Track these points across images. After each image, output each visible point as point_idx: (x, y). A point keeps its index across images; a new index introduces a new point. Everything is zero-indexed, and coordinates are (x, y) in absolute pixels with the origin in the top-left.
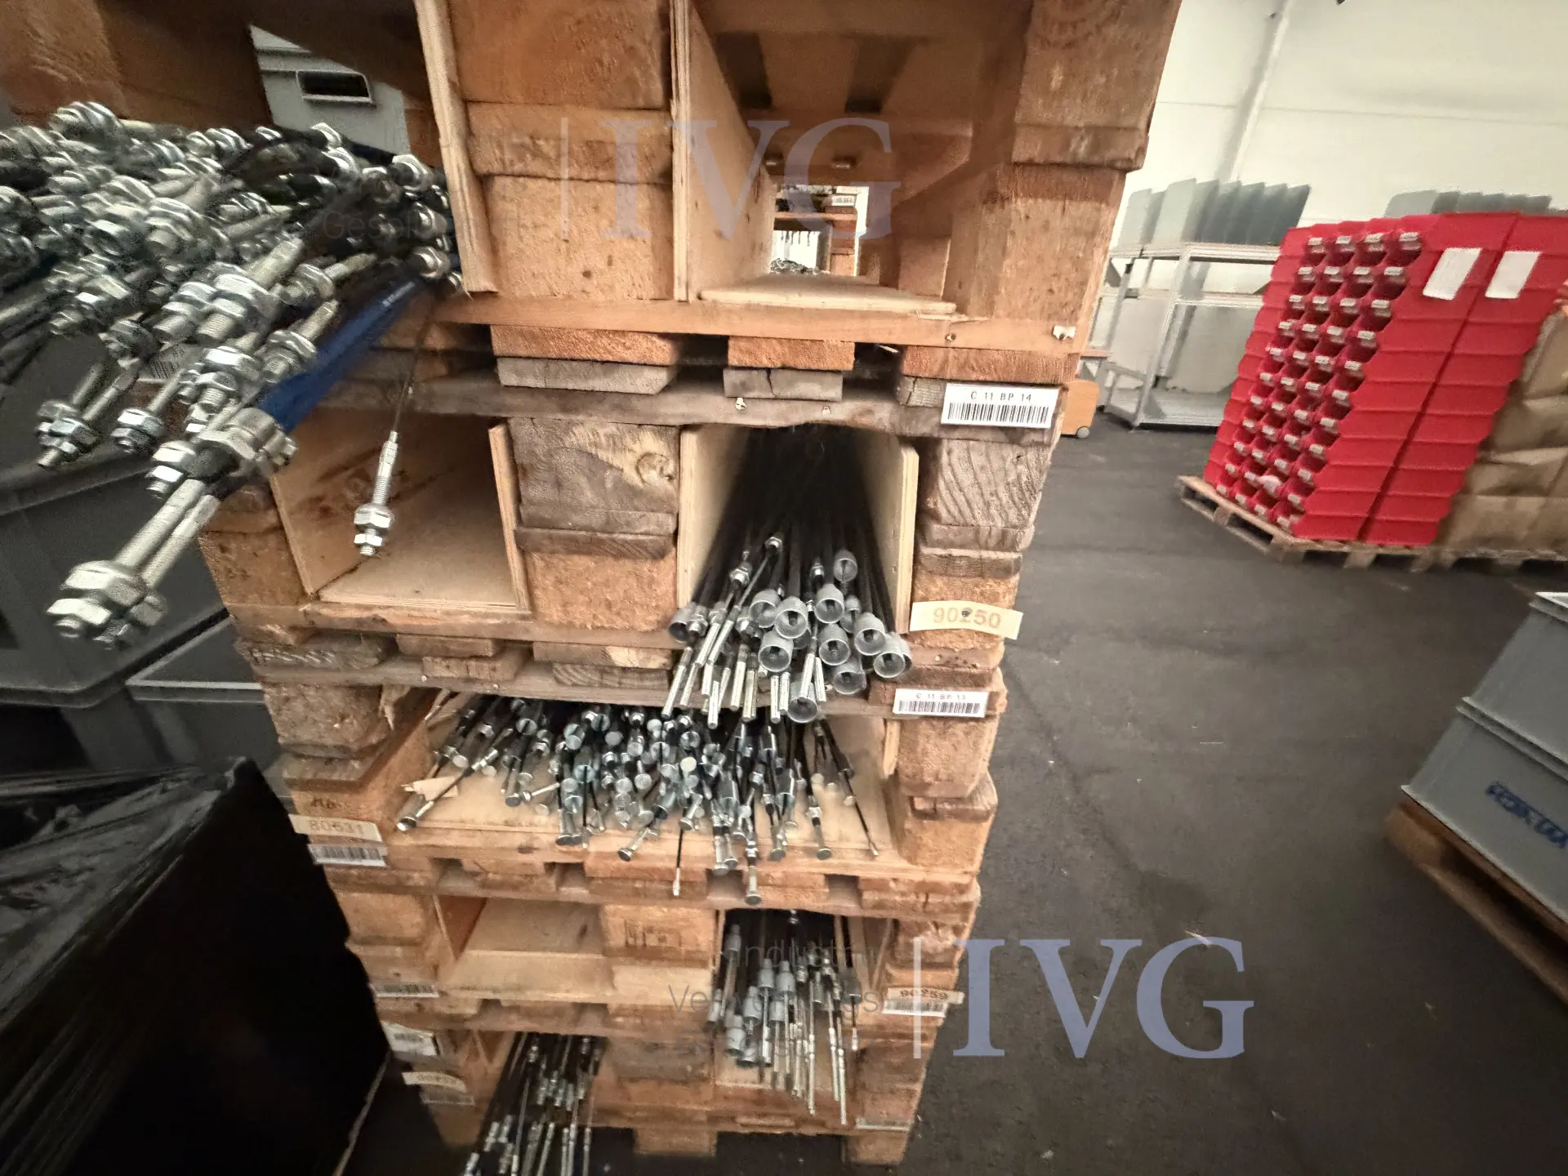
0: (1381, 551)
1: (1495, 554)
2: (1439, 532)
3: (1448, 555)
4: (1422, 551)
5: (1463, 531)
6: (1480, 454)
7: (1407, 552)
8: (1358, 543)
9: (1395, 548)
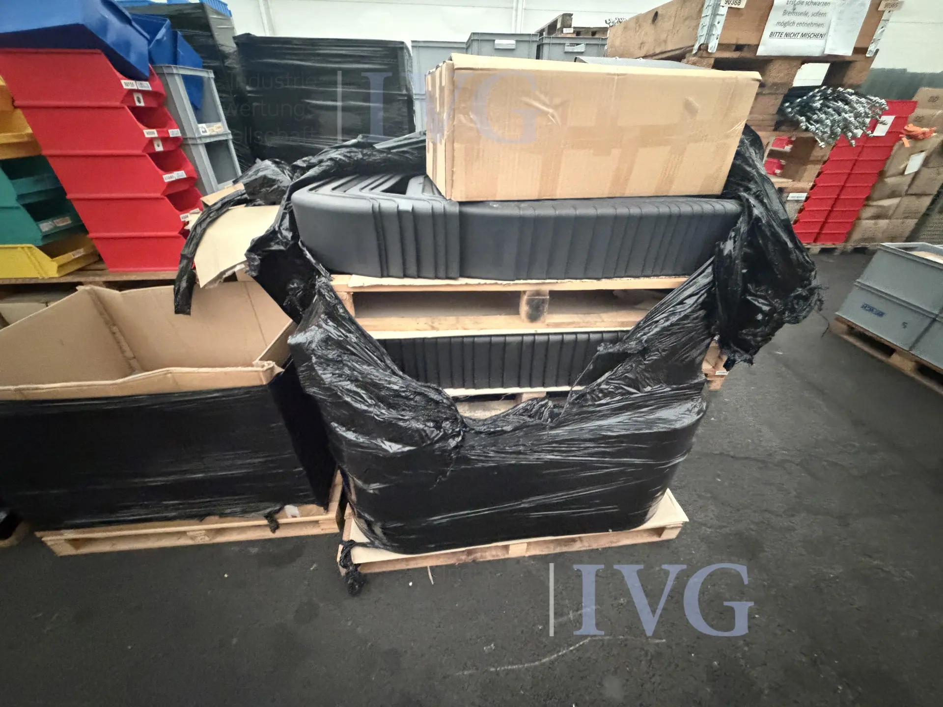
0: (824, 246)
1: (867, 245)
2: (847, 237)
3: (850, 246)
4: (840, 246)
5: (857, 235)
6: (866, 203)
7: (833, 246)
8: (814, 244)
9: (829, 245)
